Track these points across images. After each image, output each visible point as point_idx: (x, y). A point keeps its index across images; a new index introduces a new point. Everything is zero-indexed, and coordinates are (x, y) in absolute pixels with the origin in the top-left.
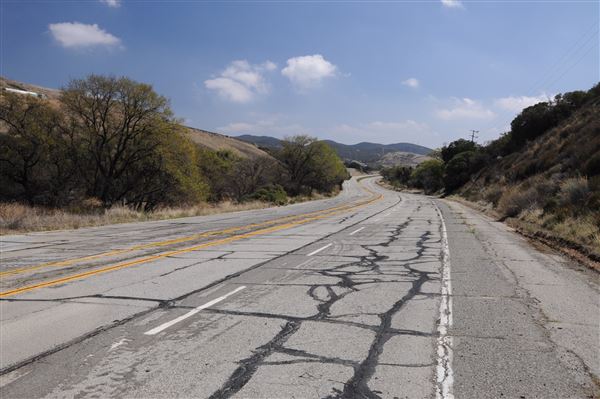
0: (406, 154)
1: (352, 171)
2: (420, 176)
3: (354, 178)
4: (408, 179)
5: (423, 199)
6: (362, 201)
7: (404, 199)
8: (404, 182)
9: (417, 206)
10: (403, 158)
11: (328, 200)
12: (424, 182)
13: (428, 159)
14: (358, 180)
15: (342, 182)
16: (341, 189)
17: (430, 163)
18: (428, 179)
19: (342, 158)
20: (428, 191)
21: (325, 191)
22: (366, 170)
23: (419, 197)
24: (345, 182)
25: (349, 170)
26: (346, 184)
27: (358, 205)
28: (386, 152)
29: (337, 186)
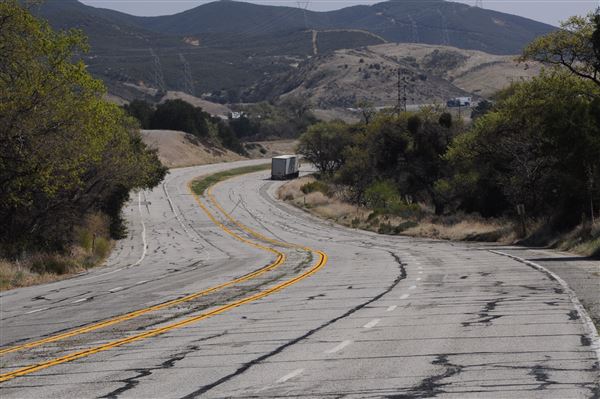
0: (422, 51)
1: (165, 142)
2: (491, 154)
3: (178, 178)
4: (435, 172)
5: (509, 264)
6: (222, 282)
7: (418, 270)
8: (415, 188)
9: (475, 299)
10: (409, 75)
11: (52, 287)
12: (512, 184)
13: (527, 73)
14: (200, 187)
15: (120, 196)
16: (117, 231)
17: (536, 89)
18: (529, 168)
19: (114, 80)
20: (535, 227)
21: (38, 243)
22: (237, 137)
23: (486, 257)
24: (138, 196)
25: (152, 137)
26: (139, 207)
27: (202, 305)
28: (327, 50)
29: (97, 220)
